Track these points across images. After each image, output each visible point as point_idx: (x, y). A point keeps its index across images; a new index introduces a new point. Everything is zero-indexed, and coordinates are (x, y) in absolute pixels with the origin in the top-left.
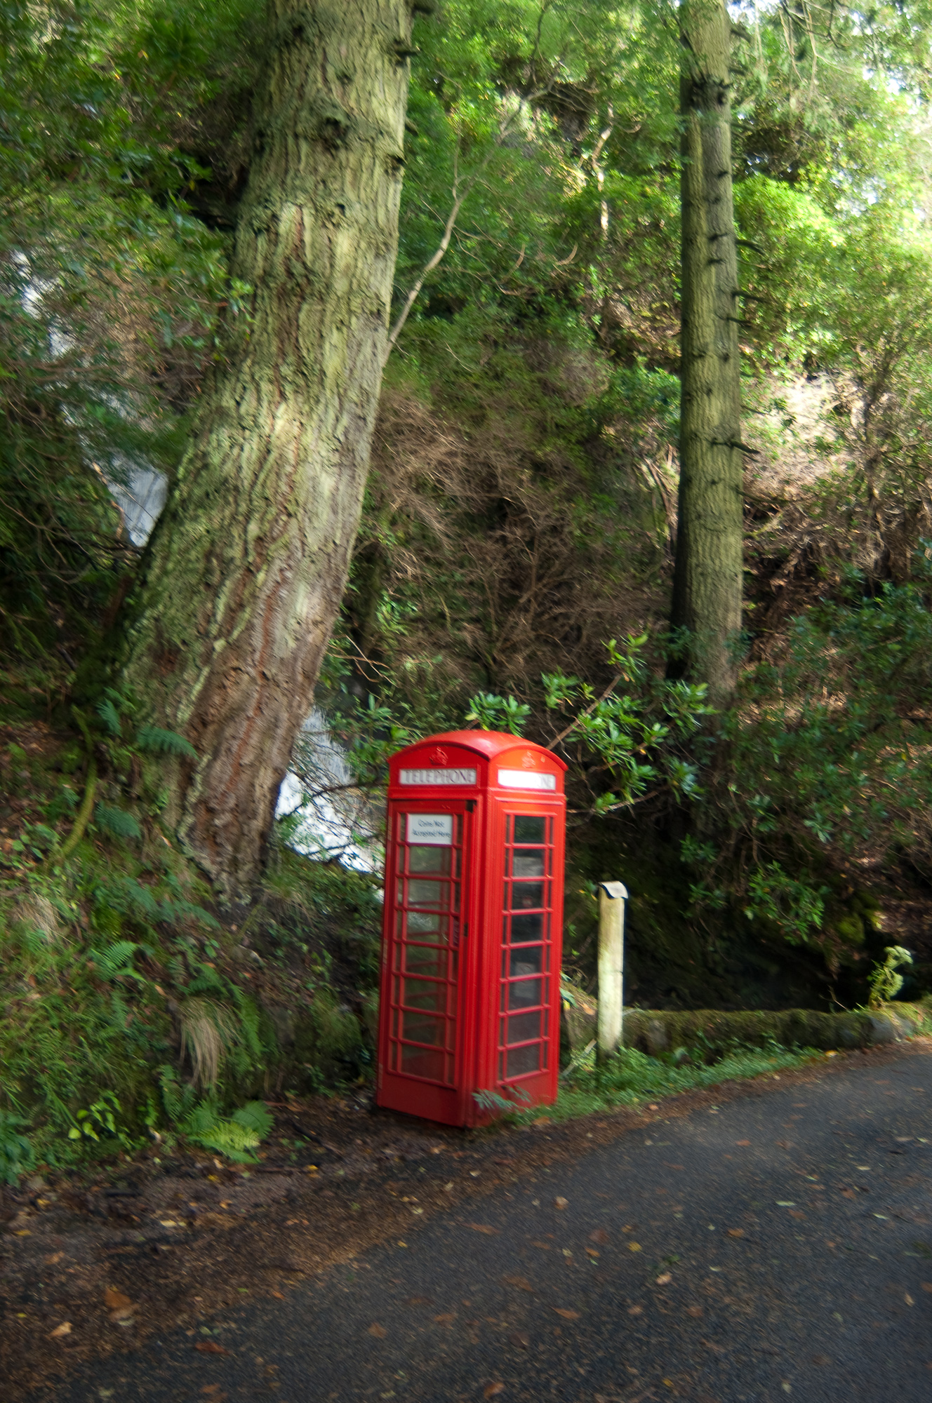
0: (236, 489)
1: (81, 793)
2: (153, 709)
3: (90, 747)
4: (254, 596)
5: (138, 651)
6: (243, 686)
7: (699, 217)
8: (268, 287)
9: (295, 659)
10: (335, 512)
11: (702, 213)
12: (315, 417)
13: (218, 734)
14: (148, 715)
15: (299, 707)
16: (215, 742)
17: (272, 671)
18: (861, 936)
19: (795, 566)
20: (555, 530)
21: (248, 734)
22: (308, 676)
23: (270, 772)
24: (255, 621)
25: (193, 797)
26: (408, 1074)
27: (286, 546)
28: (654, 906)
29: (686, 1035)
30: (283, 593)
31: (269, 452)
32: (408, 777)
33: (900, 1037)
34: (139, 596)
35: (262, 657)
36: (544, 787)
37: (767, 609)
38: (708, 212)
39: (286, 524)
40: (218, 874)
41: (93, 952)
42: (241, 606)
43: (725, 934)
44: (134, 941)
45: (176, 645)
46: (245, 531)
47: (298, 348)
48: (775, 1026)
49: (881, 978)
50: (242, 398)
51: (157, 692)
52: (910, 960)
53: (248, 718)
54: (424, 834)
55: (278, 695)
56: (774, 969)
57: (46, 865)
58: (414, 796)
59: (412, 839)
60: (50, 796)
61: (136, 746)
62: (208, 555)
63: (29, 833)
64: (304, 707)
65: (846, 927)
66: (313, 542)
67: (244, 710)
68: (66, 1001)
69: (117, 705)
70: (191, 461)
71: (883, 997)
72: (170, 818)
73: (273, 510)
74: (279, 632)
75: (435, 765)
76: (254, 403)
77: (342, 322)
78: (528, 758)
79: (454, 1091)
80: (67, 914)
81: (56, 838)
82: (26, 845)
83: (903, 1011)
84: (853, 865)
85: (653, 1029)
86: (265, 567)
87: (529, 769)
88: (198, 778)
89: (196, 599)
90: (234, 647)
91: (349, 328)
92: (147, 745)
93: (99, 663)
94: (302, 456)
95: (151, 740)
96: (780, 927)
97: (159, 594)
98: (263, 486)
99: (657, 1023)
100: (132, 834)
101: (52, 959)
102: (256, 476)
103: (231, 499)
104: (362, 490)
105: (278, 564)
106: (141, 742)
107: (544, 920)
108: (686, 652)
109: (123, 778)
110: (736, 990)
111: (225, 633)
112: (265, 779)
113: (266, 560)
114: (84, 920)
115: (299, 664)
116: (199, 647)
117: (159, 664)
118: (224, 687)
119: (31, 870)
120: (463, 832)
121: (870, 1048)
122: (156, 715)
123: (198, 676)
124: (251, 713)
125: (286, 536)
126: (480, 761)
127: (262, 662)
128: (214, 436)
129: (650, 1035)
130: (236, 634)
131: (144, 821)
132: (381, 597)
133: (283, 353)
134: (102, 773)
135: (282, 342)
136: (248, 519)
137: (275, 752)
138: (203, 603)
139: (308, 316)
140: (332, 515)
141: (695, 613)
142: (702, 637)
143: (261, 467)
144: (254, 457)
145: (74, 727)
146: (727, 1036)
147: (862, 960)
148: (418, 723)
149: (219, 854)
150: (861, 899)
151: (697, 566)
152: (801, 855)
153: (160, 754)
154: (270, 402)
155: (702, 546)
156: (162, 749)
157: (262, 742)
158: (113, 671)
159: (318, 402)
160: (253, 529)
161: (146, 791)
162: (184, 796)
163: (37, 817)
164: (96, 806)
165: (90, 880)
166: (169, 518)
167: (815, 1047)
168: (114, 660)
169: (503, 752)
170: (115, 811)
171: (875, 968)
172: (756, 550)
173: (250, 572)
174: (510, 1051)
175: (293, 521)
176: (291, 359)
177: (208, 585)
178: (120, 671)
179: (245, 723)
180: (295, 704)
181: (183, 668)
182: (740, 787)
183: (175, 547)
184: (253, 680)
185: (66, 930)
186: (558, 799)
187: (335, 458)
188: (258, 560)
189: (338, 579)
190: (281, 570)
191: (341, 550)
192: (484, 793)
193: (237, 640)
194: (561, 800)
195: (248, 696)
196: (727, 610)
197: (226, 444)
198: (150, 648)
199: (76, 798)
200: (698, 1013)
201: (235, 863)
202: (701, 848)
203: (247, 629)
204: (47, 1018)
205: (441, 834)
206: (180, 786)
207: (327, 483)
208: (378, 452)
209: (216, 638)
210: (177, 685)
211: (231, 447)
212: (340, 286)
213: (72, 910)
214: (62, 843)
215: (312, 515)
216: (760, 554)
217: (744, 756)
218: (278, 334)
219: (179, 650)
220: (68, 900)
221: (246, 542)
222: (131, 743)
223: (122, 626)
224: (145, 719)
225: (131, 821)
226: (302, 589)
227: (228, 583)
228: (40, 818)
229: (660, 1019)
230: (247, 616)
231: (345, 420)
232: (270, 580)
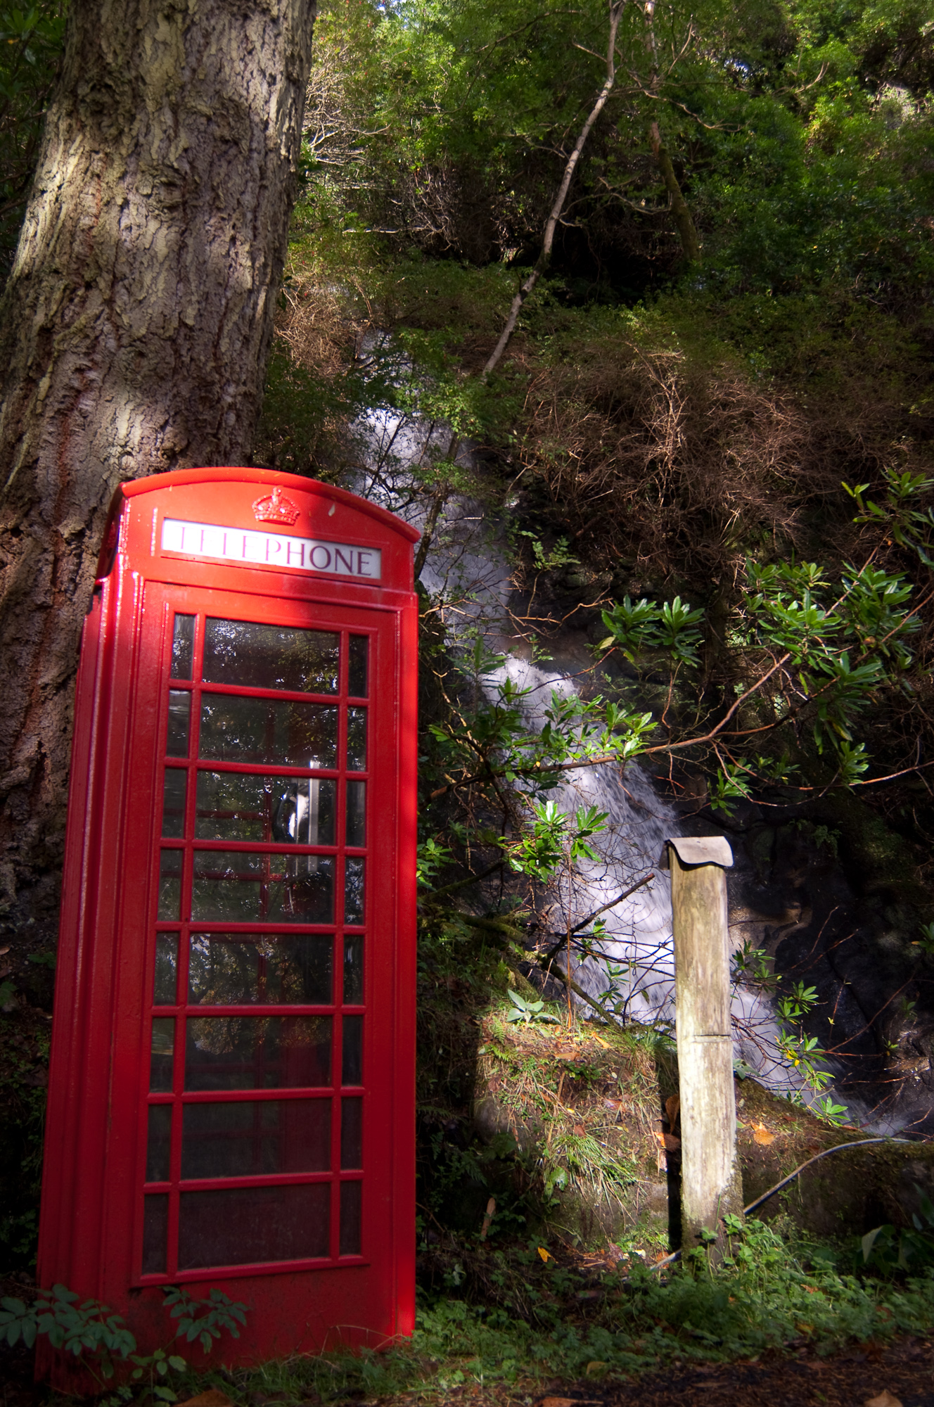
4: (35, 414)
10: (182, 278)
12: (126, 140)
21: (46, 635)
24: (41, 453)
27: (81, 331)
30: (87, 405)
31: (60, 209)
35: (58, 508)
39: (84, 301)
47: (101, 57)
66: (139, 322)
86: (50, 369)
90: (13, 499)
94: (106, 199)
102: (48, 247)
105: (71, 362)
113: (52, 358)
127: (58, 517)
130: (11, 477)
136: (34, 307)
143: (53, 232)
144: (47, 222)
159: (132, 118)
160: (39, 319)
173: (32, 381)
176: (93, 72)
184: (39, 544)
188: (45, 362)
190: (80, 370)
193: (15, 486)
195: (30, 570)
215: (131, 283)
226: (126, 397)
230: (25, 446)
231: (184, 141)
232: (58, 385)
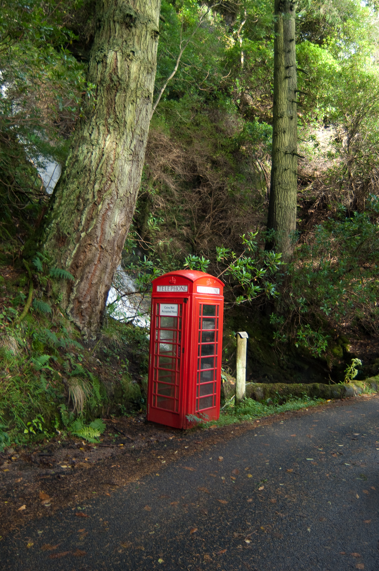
0: (90, 170)
1: (27, 295)
2: (56, 261)
3: (31, 276)
4: (97, 214)
5: (49, 237)
6: (93, 251)
7: (281, 58)
8: (102, 85)
9: (114, 241)
10: (130, 180)
11: (283, 57)
12: (122, 140)
13: (83, 271)
14: (54, 263)
15: (116, 260)
16: (81, 274)
17: (104, 245)
18: (342, 354)
19: (318, 204)
20: (220, 189)
21: (95, 271)
22: (119, 247)
23: (104, 286)
24: (98, 225)
25: (73, 296)
26: (160, 408)
27: (110, 194)
28: (259, 341)
29: (271, 393)
30: (109, 213)
31: (103, 155)
32: (160, 289)
33: (357, 394)
34: (50, 214)
35: (100, 239)
36: (215, 293)
37: (306, 222)
38: (285, 57)
39: (110, 185)
40: (83, 328)
41: (33, 359)
42: (92, 219)
43: (287, 353)
44: (49, 355)
45: (65, 234)
46: (93, 188)
47: (115, 112)
48: (307, 390)
49: (349, 371)
50: (92, 132)
51: (58, 254)
52: (361, 364)
53: (95, 265)
54: (166, 312)
55: (107, 255)
56: (307, 367)
57: (13, 324)
58: (162, 296)
59: (161, 314)
60: (14, 296)
61: (49, 276)
62: (78, 198)
63: (5, 311)
64: (118, 260)
65: (336, 350)
66: (121, 192)
67: (93, 262)
68: (22, 379)
69: (41, 259)
70: (71, 159)
71: (350, 378)
72: (63, 305)
73: (105, 179)
74: (107, 229)
75: (171, 284)
76: (97, 135)
77: (133, 101)
78: (209, 281)
79: (178, 414)
80: (22, 344)
81: (17, 313)
82: (5, 316)
83: (358, 384)
84: (339, 325)
85: (258, 391)
86: (102, 203)
87: (209, 286)
88: (75, 289)
89: (73, 216)
90: (89, 235)
91: (136, 103)
92: (54, 275)
93: (34, 242)
94: (117, 157)
95: (55, 273)
96: (309, 351)
97: (58, 213)
98: (101, 169)
99: (259, 388)
100: (48, 311)
101: (16, 362)
102: (98, 165)
103: (88, 175)
104: (141, 171)
105: (107, 201)
106: (51, 274)
107: (215, 347)
108: (273, 239)
109: (44, 289)
110: (291, 375)
111: (85, 229)
112: (102, 289)
113: (102, 200)
114: (29, 346)
115: (116, 242)
116: (75, 236)
117: (58, 242)
118: (85, 252)
119: (7, 326)
120: (182, 311)
121: (345, 398)
122: (57, 263)
123: (75, 248)
124: (96, 263)
125: (110, 190)
126: (190, 283)
127: (100, 242)
128: (81, 148)
129: (257, 393)
130: (90, 230)
131: (53, 306)
132: (149, 216)
133: (109, 114)
134: (35, 287)
135: (109, 109)
136: (94, 183)
137: (106, 278)
138: (76, 217)
139: (119, 98)
140: (129, 182)
141: (277, 223)
142: (280, 233)
143: (100, 161)
144: (97, 157)
145: (24, 268)
146: (288, 393)
147: (342, 364)
148: (163, 267)
149: (83, 320)
150: (342, 340)
151: (278, 204)
152: (318, 322)
153: (59, 279)
154: (103, 134)
155: (280, 196)
156: (60, 277)
157: (101, 274)
158: (39, 245)
159: (123, 134)
160: (97, 187)
161: (53, 294)
162: (69, 296)
163: (9, 304)
164: (33, 300)
165: (31, 330)
166: (62, 182)
167: (323, 398)
168: (40, 241)
169: (199, 279)
170: (41, 302)
171: (347, 367)
172: (302, 197)
173: (95, 204)
174: (201, 399)
175: (113, 184)
176: (112, 116)
177: (78, 210)
178: (43, 245)
179: (94, 267)
180: (114, 259)
181: (68, 245)
182: (294, 294)
183: (64, 194)
184: (97, 249)
185: (22, 350)
186: (221, 298)
187: (131, 158)
188: (99, 200)
189: (131, 208)
190: (108, 204)
191: (133, 196)
192: (191, 296)
193: (90, 232)
194: (222, 298)
195: (95, 256)
196: (290, 222)
197: (85, 151)
198: (54, 236)
199: (25, 297)
200: (276, 384)
201: (90, 324)
202: (278, 318)
203: (94, 228)
204: (15, 385)
205: (174, 312)
206: (67, 292)
207: (127, 168)
208: (148, 156)
209: (82, 232)
210: (66, 251)
211: (87, 153)
212: (133, 86)
213: (24, 342)
214: (20, 315)
215: (121, 181)
216: (304, 199)
217: (296, 282)
218: (107, 106)
219: (66, 237)
220: (22, 338)
221: (94, 192)
222: (47, 275)
223: (43, 226)
224: (53, 265)
225: (47, 307)
226: (117, 212)
227: (86, 209)
228: (10, 305)
229: (261, 387)
230: (94, 223)
231: (135, 142)
232: (104, 208)
